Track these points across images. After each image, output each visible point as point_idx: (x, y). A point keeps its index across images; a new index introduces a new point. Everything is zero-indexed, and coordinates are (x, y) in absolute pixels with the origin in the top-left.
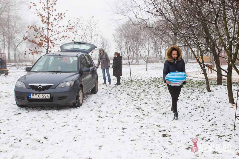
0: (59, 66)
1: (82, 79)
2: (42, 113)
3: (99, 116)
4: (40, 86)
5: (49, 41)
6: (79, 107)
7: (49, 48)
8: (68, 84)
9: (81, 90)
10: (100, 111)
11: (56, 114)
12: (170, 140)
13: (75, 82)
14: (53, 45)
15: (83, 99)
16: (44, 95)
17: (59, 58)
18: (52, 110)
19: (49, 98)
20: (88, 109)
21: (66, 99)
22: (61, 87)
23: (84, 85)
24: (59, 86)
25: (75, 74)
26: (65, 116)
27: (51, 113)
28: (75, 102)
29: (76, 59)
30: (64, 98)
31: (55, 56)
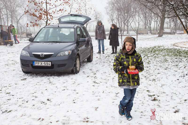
0: (58, 37)
1: (79, 48)
2: (45, 79)
3: (95, 82)
4: (42, 54)
5: (48, 14)
6: (77, 73)
7: (48, 20)
8: (67, 53)
9: (78, 59)
10: (95, 77)
11: (57, 79)
12: (159, 104)
13: (73, 51)
14: (52, 18)
15: (80, 67)
16: (46, 63)
17: (58, 30)
18: (53, 76)
19: (50, 65)
20: (84, 75)
21: (65, 66)
22: (61, 56)
23: (81, 54)
24: (59, 55)
25: (72, 44)
26: (65, 81)
27: (52, 78)
28: (73, 69)
29: (73, 30)
30: (64, 65)
31: (54, 28)
